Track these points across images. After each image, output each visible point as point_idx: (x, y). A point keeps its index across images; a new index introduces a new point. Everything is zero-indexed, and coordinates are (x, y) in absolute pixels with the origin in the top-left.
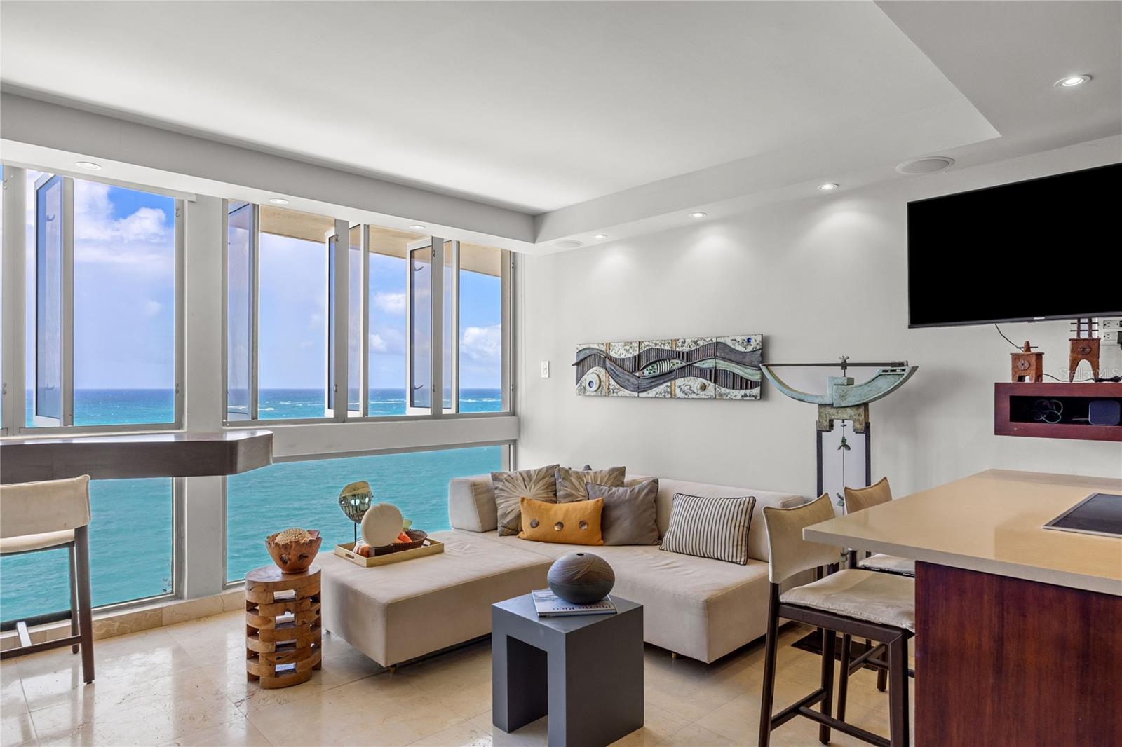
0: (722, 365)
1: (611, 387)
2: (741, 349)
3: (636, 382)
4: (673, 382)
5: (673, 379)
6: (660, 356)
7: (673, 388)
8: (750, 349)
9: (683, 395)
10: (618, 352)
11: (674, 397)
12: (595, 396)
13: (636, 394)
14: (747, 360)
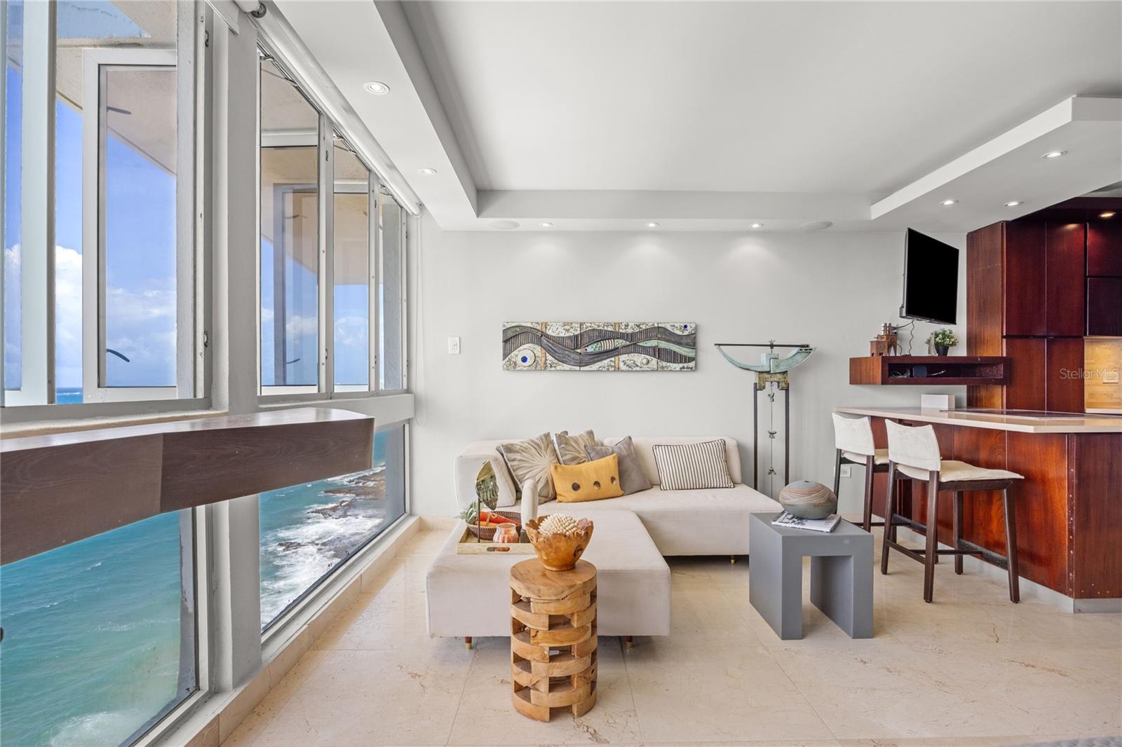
0: (663, 345)
1: (548, 362)
2: (679, 333)
3: (578, 357)
4: (617, 358)
5: (618, 355)
6: (602, 336)
7: (617, 362)
8: (686, 333)
9: (627, 368)
10: (555, 331)
11: (618, 370)
12: (528, 370)
13: (578, 368)
14: (684, 341)
